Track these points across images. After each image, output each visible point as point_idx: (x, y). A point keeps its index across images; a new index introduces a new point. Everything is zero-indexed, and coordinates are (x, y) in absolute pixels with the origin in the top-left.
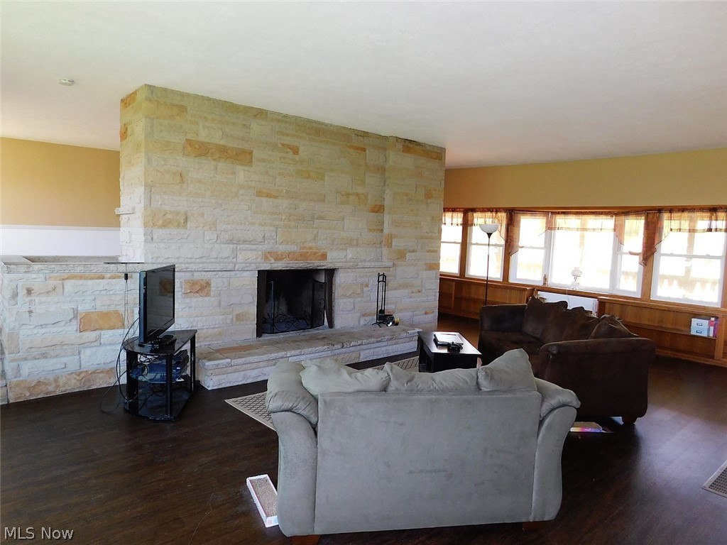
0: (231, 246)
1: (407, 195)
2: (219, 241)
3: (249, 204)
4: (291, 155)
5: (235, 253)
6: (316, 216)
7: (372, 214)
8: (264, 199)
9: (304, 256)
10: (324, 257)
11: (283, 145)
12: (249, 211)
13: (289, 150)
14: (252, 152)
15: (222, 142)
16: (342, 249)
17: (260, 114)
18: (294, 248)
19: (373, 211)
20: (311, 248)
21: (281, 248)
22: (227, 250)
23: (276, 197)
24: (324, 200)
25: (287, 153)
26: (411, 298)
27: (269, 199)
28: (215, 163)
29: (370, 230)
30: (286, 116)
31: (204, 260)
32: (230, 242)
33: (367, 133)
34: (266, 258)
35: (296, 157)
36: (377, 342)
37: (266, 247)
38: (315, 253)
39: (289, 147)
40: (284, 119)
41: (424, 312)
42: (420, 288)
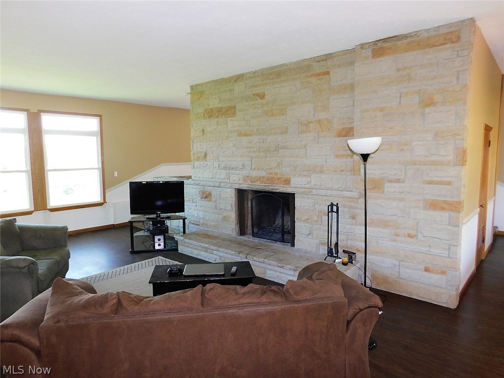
0: (226, 171)
1: (382, 110)
2: (220, 168)
3: (234, 143)
4: (260, 101)
5: (228, 176)
6: (280, 147)
7: (338, 139)
8: (243, 138)
9: (271, 180)
10: (287, 182)
11: (253, 95)
12: (235, 148)
13: (257, 97)
14: (235, 106)
15: (220, 105)
16: (305, 176)
17: (238, 78)
18: (263, 174)
19: (339, 135)
20: (276, 174)
21: (255, 174)
22: (223, 175)
23: (250, 135)
24: (287, 132)
25: (257, 100)
26: (395, 241)
27: (246, 138)
28: (217, 119)
29: (337, 156)
30: (255, 72)
31: (214, 180)
32: (225, 168)
33: (331, 54)
34: (245, 180)
35: (264, 101)
36: (279, 267)
37: (246, 172)
38: (279, 179)
39: (257, 95)
40: (255, 74)
41: (423, 267)
42: (413, 232)
